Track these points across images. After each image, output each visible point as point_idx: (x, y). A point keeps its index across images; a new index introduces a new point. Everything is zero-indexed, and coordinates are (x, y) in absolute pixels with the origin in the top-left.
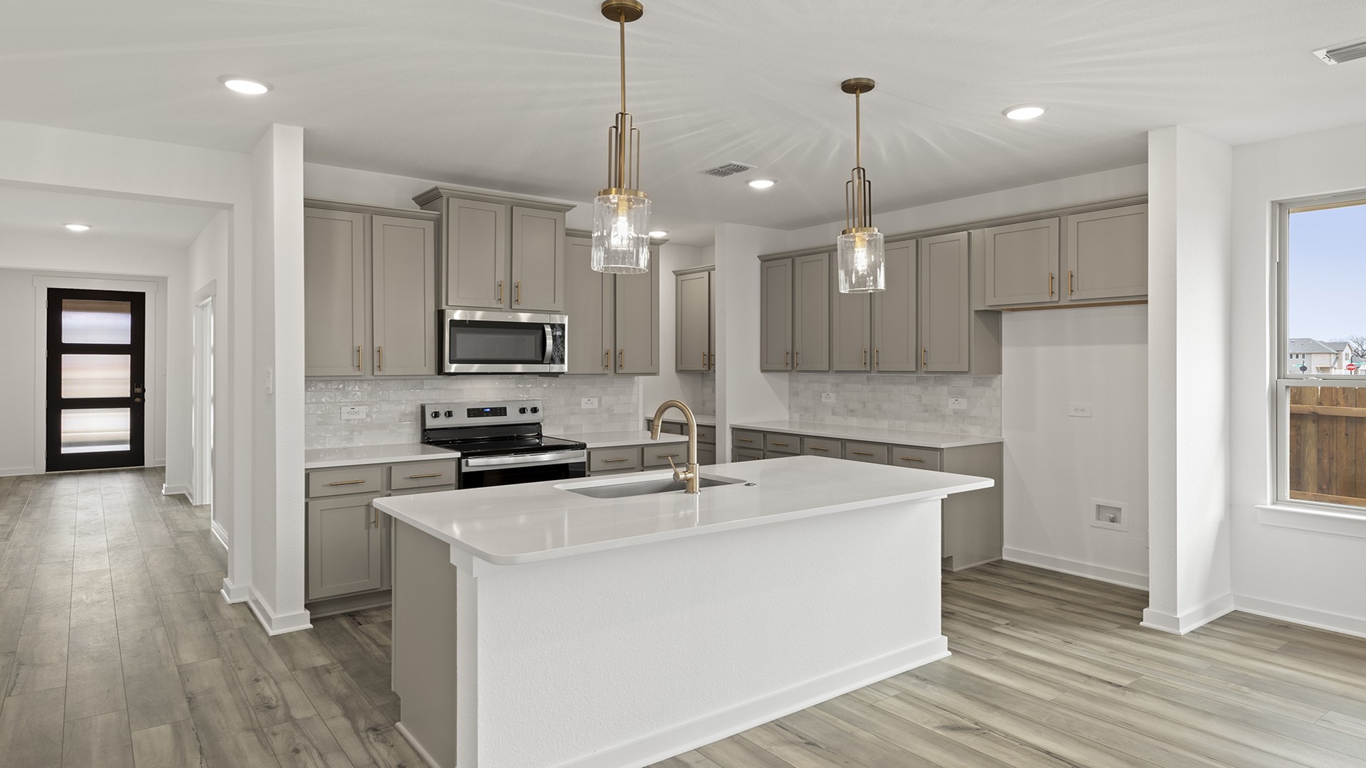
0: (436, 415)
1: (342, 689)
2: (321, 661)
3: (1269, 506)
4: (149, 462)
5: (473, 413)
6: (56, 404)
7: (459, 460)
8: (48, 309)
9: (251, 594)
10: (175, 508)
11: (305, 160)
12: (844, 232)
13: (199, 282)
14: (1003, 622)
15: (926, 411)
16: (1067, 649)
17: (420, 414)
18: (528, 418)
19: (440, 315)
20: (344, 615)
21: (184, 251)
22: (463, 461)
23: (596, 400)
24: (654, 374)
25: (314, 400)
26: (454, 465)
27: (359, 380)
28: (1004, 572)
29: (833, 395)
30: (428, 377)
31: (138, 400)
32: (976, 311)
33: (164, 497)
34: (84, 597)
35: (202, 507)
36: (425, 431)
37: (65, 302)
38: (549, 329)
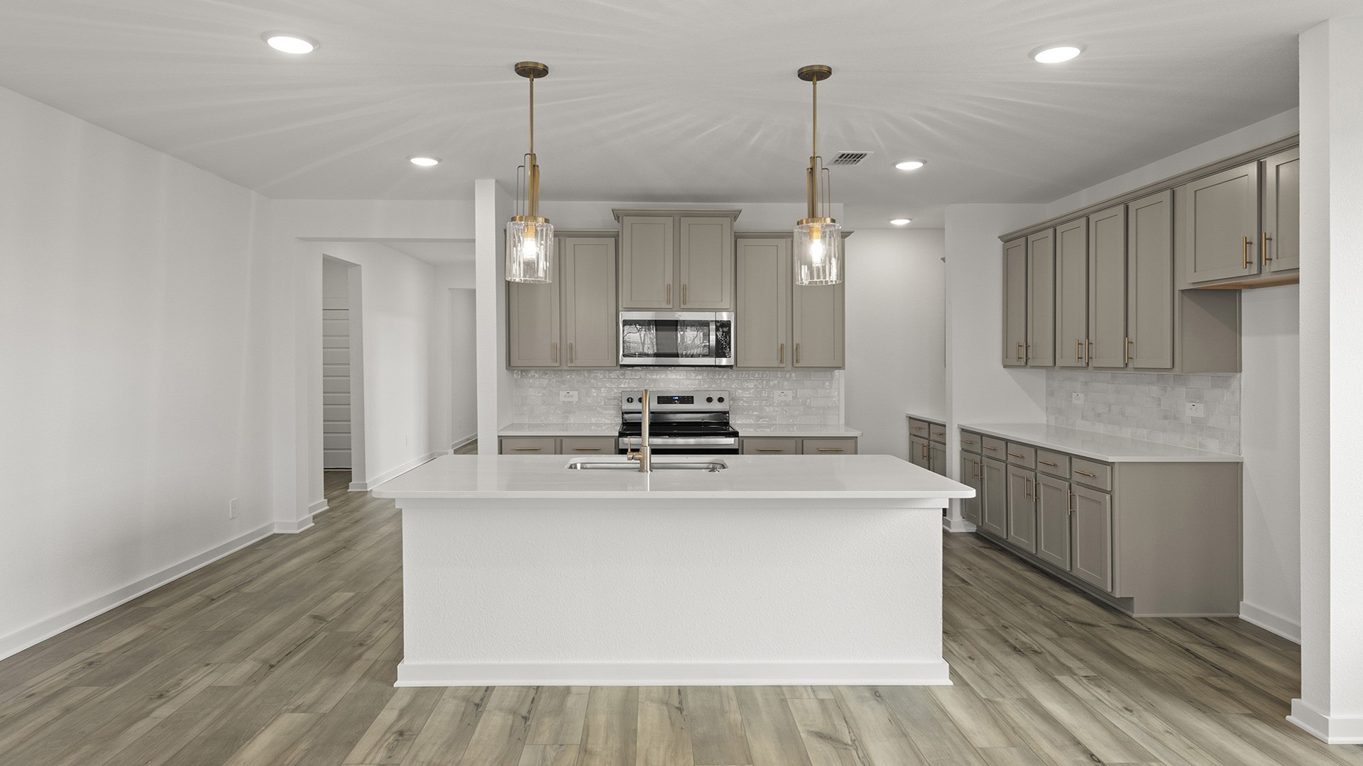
5: (663, 400)
7: (617, 438)
15: (1166, 418)
17: (620, 400)
18: (716, 406)
19: (618, 316)
22: (621, 439)
23: (790, 394)
24: (839, 368)
26: (613, 442)
29: (1081, 395)
32: (1183, 291)
36: (623, 414)
38: (713, 327)
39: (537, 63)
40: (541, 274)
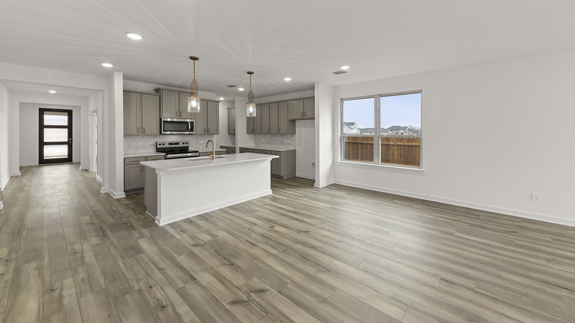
0: (160, 144)
1: (133, 207)
2: (128, 203)
3: (340, 161)
4: (74, 160)
5: (170, 144)
6: (42, 144)
7: (165, 155)
8: (39, 114)
9: (109, 190)
10: (84, 173)
11: (123, 79)
12: (248, 104)
13: (92, 108)
14: (287, 187)
15: (282, 143)
16: (296, 191)
17: (156, 144)
18: (185, 145)
19: (161, 119)
20: (135, 194)
21: (86, 99)
22: (166, 155)
23: (203, 141)
24: (218, 134)
25: (126, 141)
26: (164, 156)
27: (138, 136)
28: (296, 179)
29: (263, 139)
30: (158, 135)
31: (70, 142)
32: (289, 120)
33: (80, 170)
34: (60, 194)
35: (93, 172)
36: (157, 149)
37: (45, 112)
38: (189, 123)
39: (197, 57)
40: (198, 111)
